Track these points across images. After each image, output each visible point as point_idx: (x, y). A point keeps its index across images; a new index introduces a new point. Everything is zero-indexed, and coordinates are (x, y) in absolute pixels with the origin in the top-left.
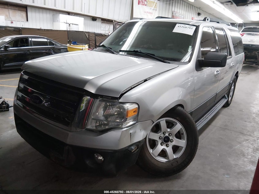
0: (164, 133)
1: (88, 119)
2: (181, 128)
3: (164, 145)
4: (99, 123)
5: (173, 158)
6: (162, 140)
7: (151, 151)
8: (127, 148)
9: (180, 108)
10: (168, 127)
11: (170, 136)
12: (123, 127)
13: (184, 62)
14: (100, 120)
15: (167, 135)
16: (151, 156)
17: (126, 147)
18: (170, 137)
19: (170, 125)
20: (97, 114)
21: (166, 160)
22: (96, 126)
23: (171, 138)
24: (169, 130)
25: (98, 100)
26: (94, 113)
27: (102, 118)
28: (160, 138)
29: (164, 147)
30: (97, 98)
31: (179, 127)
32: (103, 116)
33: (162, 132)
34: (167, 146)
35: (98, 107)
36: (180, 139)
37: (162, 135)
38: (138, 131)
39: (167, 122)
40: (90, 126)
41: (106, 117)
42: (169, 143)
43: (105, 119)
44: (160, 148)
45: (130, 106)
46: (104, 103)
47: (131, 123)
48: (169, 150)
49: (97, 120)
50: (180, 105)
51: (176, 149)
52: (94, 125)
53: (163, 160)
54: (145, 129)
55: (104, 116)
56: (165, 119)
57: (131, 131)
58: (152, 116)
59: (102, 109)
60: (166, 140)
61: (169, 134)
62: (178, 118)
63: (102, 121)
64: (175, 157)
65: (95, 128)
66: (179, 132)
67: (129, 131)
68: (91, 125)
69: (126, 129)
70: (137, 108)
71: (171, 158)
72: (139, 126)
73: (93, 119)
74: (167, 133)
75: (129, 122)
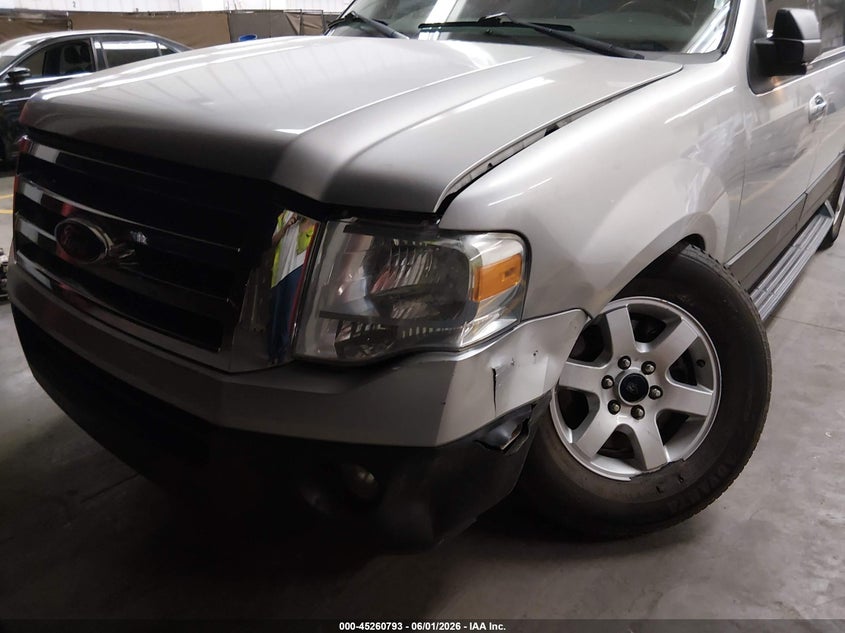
0: (622, 364)
1: (301, 316)
2: (698, 338)
3: (624, 413)
4: (353, 331)
5: (662, 462)
6: (615, 393)
7: (568, 437)
8: (479, 436)
9: (691, 251)
10: (640, 336)
11: (649, 373)
12: (462, 345)
13: (696, 54)
14: (356, 320)
15: (635, 368)
16: (570, 459)
17: (477, 431)
18: (647, 377)
19: (649, 327)
20: (341, 290)
21: (632, 472)
22: (339, 346)
23: (651, 380)
24: (643, 348)
25: (342, 225)
26: (326, 289)
27: (364, 308)
28: (604, 385)
29: (622, 418)
30: (337, 218)
31: (687, 333)
32: (365, 298)
33: (614, 360)
34: (636, 414)
35: (342, 262)
36: (692, 382)
37: (615, 372)
38: (524, 358)
39: (636, 314)
40: (314, 347)
41: (382, 303)
42: (646, 403)
43: (377, 314)
44: (606, 422)
45: (487, 247)
46: (367, 241)
47: (494, 327)
48: (645, 430)
49: (341, 317)
50: (695, 240)
51: (673, 426)
52: (331, 339)
53: (620, 471)
54: (552, 348)
55: (369, 297)
56: (627, 302)
57: (496, 363)
58: (586, 291)
59: (361, 270)
60: (631, 392)
61: (644, 368)
62: (683, 297)
63: (363, 320)
64: (669, 456)
65: (333, 354)
66: (687, 355)
67: (488, 361)
68: (317, 340)
69: (473, 353)
70: (519, 254)
71: (651, 464)
72: (527, 334)
73: (324, 314)
74: (636, 360)
75: (483, 324)
